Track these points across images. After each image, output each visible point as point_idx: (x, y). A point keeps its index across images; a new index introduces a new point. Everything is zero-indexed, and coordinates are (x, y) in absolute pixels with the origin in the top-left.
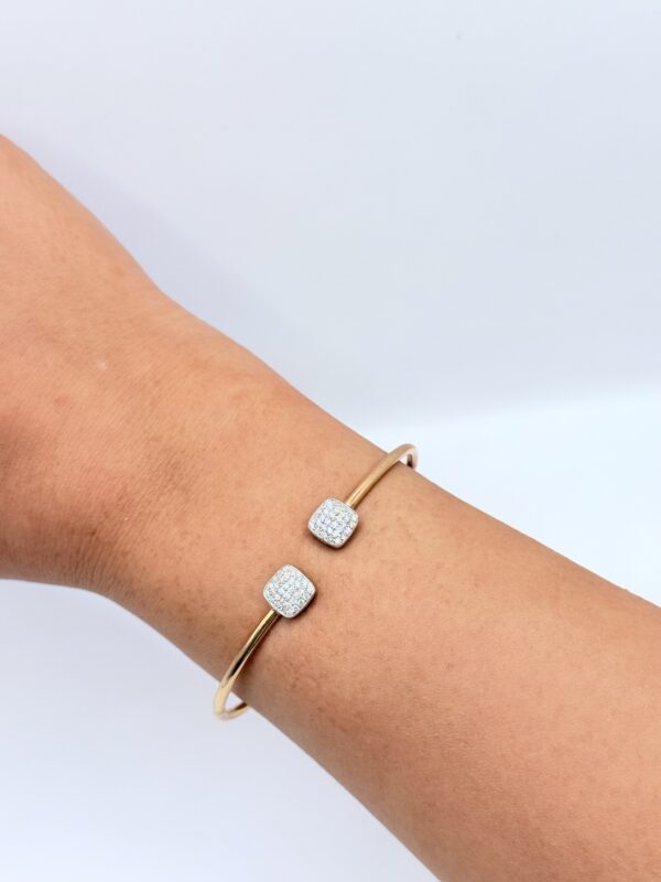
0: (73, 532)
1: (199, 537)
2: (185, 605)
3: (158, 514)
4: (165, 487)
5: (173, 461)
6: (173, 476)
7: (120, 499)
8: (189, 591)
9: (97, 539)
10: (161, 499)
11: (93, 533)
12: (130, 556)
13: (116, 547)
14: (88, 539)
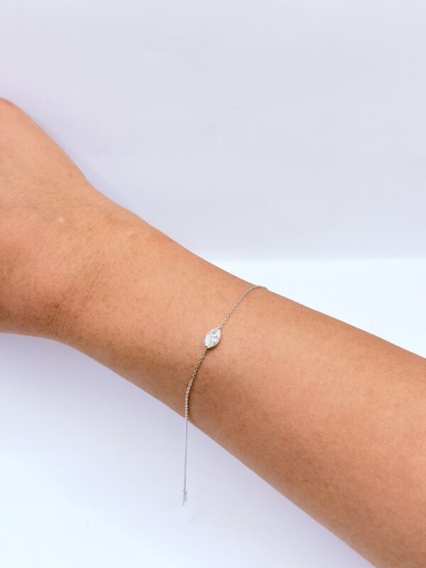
0: (46, 306)
1: (116, 307)
2: (111, 342)
3: (92, 296)
4: (94, 282)
6: (98, 276)
7: (70, 289)
8: (113, 334)
9: (60, 310)
10: (93, 289)
11: (57, 307)
12: (79, 319)
13: (71, 313)
14: (55, 309)
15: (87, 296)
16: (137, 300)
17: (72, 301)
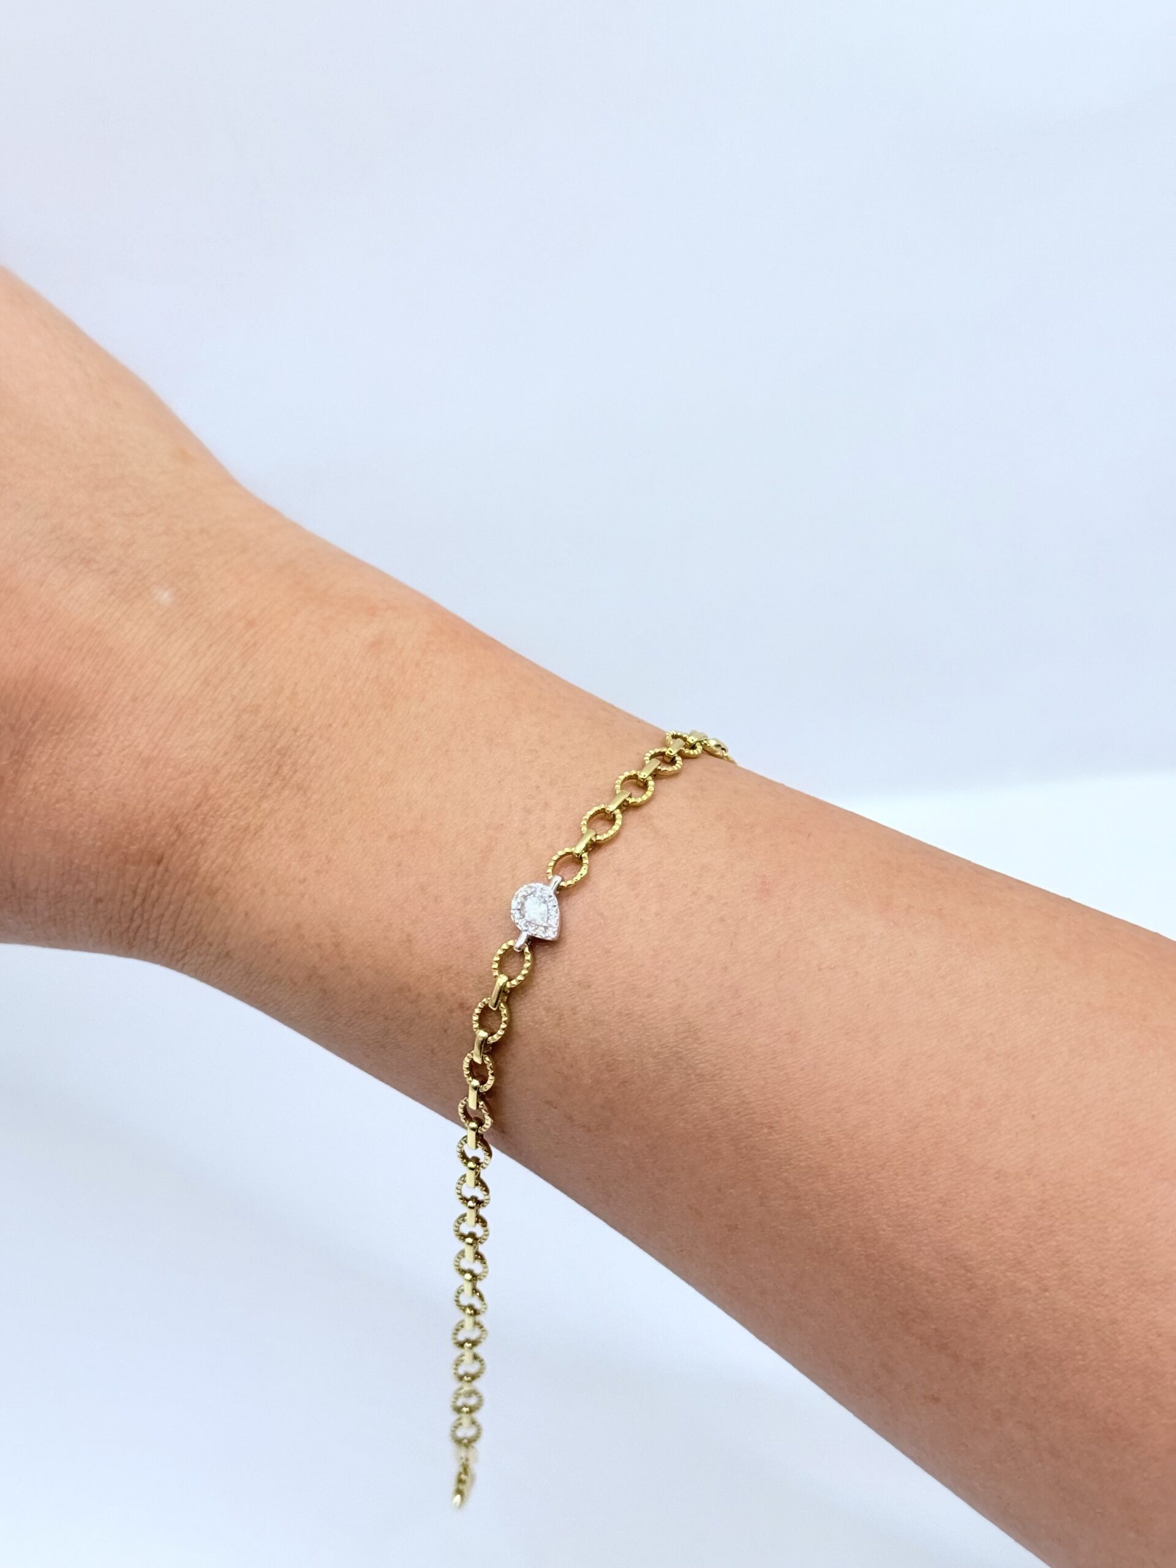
0: (126, 859)
9: (166, 870)
11: (160, 860)
13: (197, 881)
14: (151, 869)
17: (203, 842)
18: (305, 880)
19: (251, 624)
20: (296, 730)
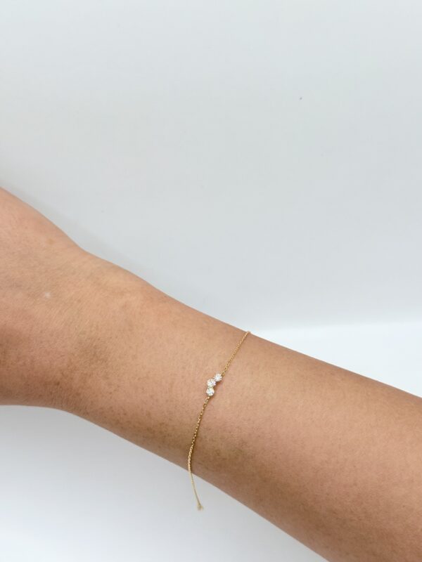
0: (46, 383)
5: (94, 345)
7: (69, 366)
9: (61, 387)
11: (58, 384)
13: (73, 390)
14: (56, 387)
15: (86, 374)
16: (139, 379)
17: (72, 379)
18: (111, 393)
19: (79, 301)
20: (99, 339)
